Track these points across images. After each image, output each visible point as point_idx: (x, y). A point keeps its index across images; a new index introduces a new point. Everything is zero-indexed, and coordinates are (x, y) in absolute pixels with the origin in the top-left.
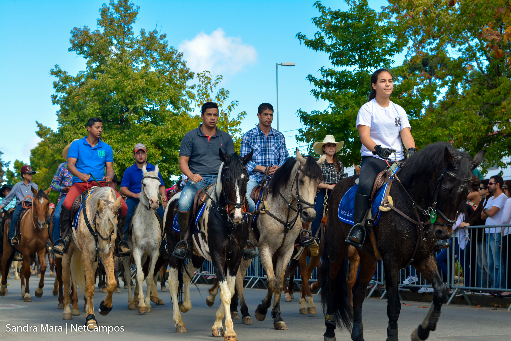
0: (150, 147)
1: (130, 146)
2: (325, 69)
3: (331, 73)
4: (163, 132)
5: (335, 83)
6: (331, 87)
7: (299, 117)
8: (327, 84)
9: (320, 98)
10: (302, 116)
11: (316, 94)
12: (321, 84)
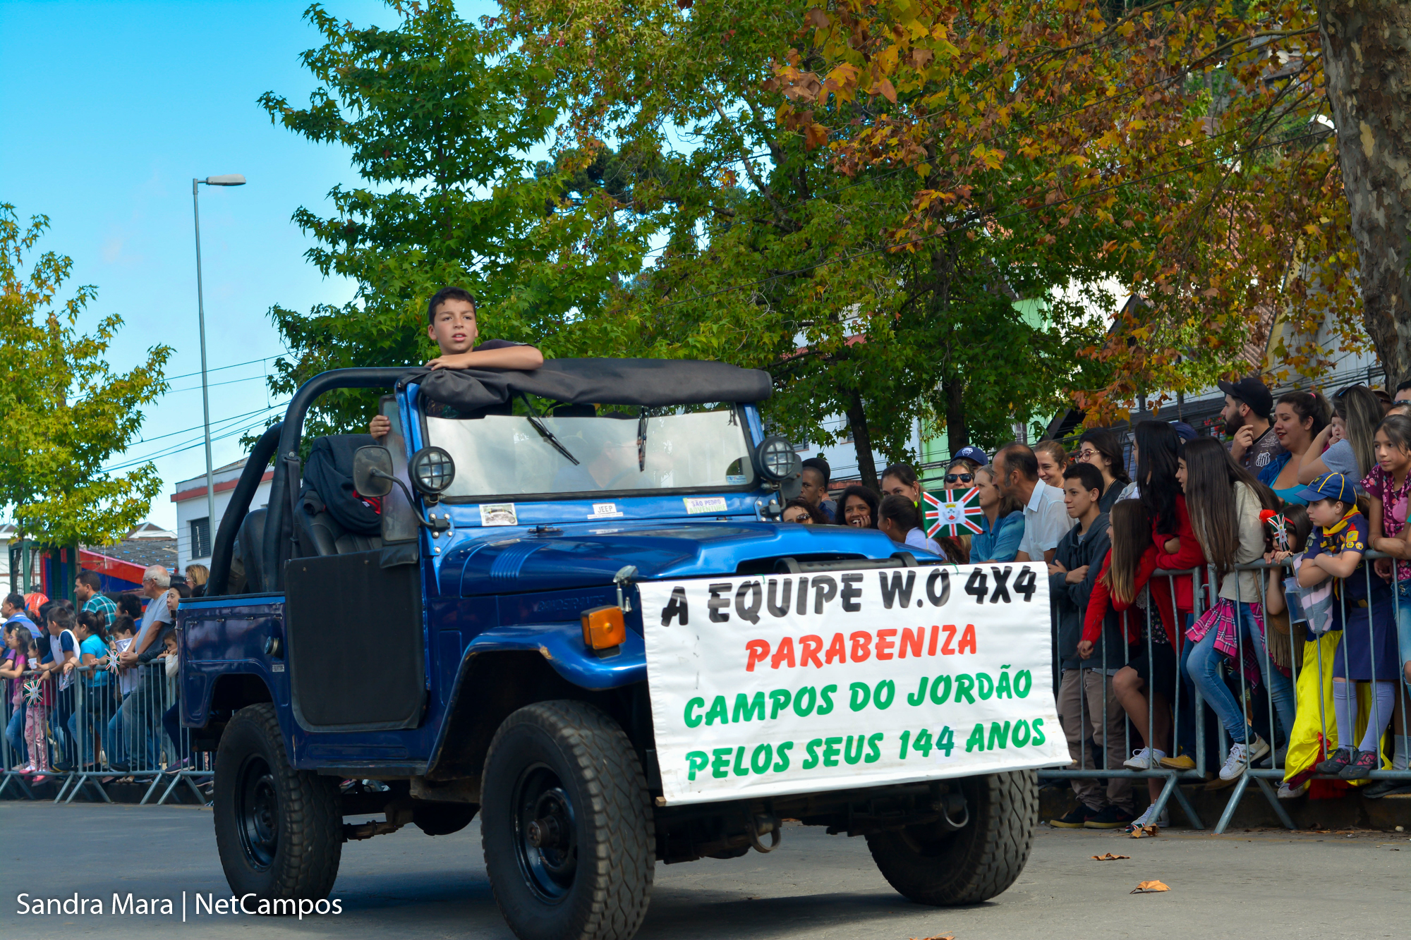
2: (343, 190)
3: (361, 202)
5: (372, 228)
6: (363, 241)
7: (277, 325)
8: (351, 233)
9: (332, 271)
10: (284, 324)
11: (321, 260)
12: (333, 232)
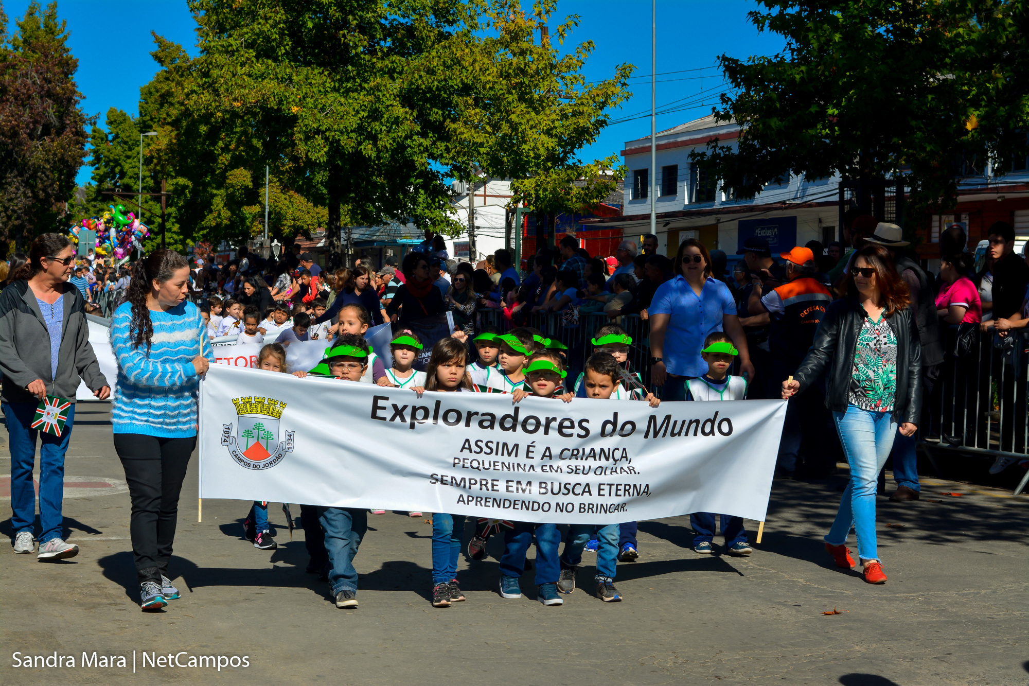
0: (392, 105)
1: (351, 101)
4: (422, 73)
7: (722, 68)
9: (766, 29)
10: (727, 68)
11: (758, 20)
